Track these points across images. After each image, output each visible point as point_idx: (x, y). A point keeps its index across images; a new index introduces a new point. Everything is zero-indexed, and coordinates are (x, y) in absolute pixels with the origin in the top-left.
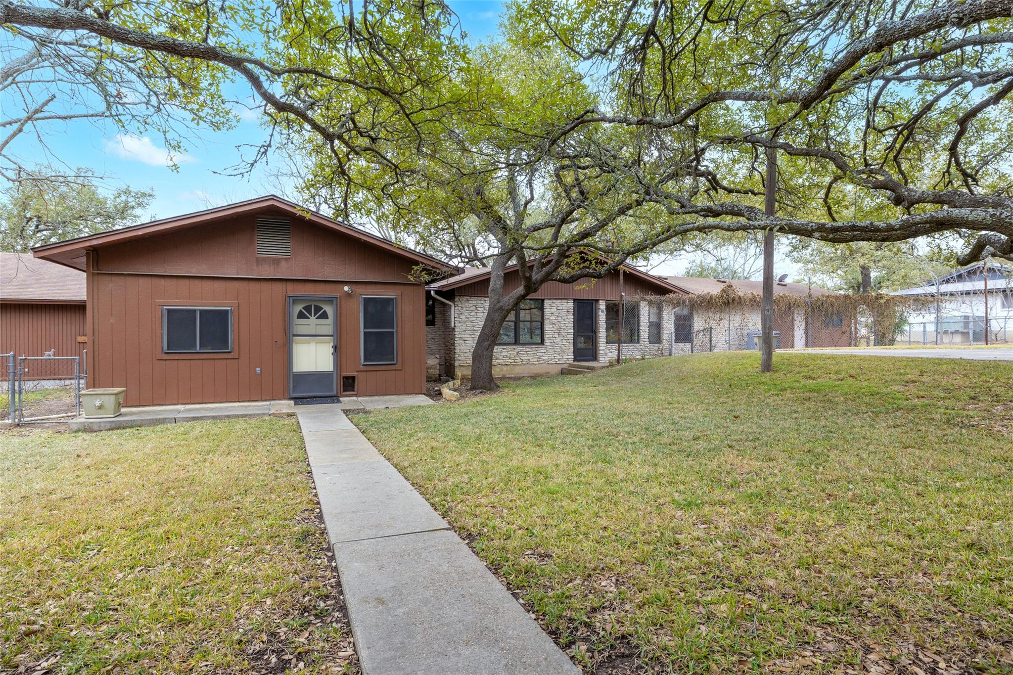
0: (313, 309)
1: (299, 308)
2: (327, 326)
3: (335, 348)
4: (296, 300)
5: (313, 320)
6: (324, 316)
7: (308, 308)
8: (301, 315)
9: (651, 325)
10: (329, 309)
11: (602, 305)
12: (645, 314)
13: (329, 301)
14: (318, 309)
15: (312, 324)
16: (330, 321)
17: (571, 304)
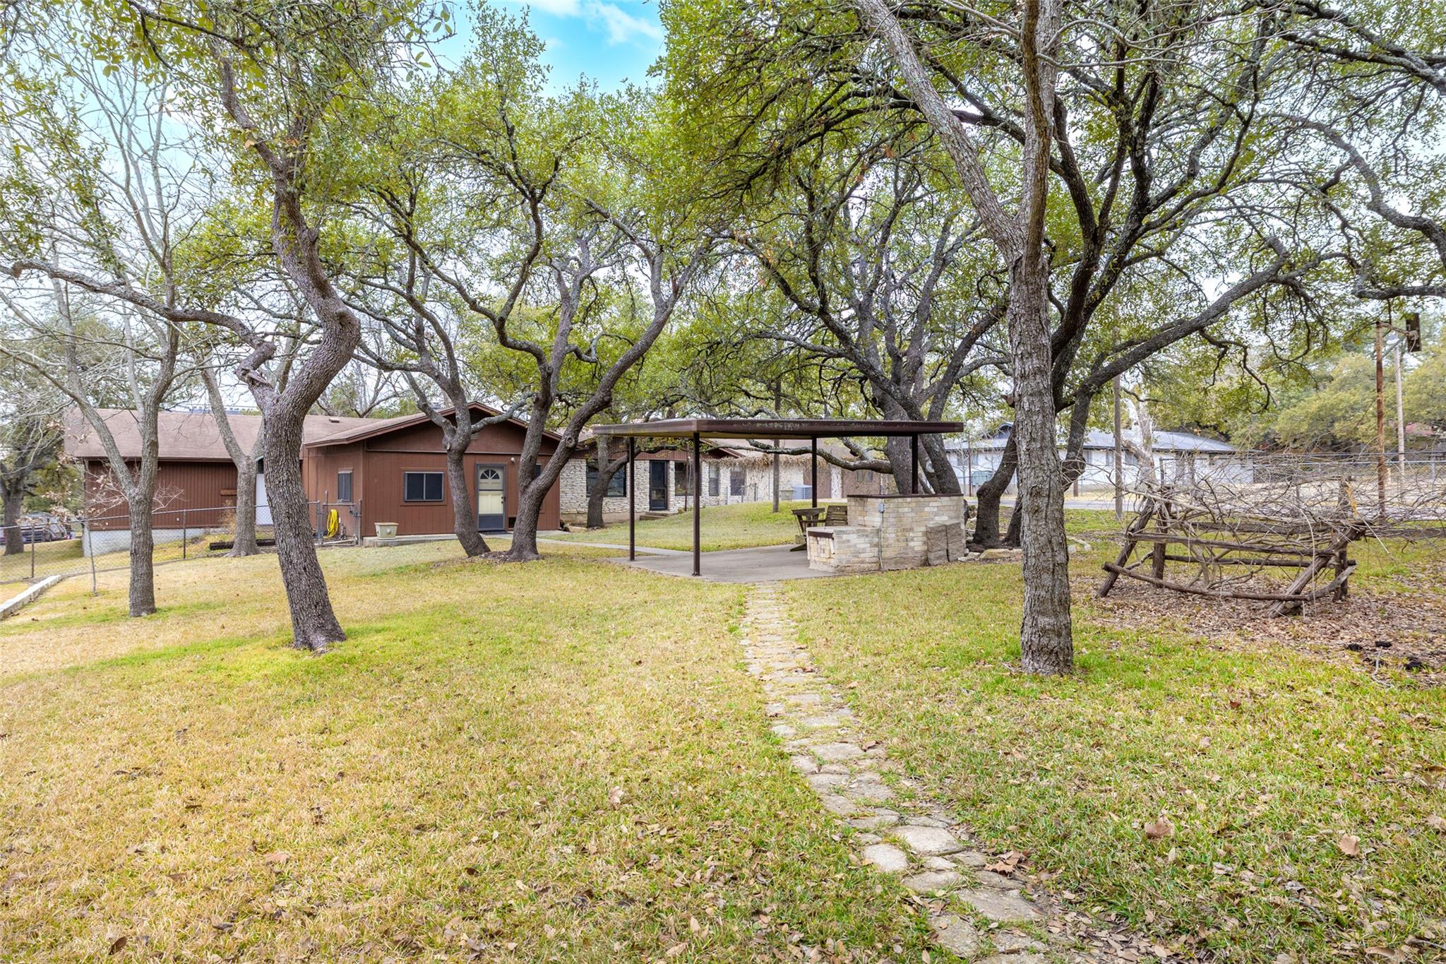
0: (490, 473)
1: (481, 472)
2: (498, 483)
3: (504, 498)
4: (482, 467)
5: (490, 480)
6: (497, 477)
7: (487, 472)
8: (483, 477)
9: (711, 480)
10: (500, 473)
11: (672, 465)
12: (706, 472)
13: (501, 467)
14: (493, 472)
15: (489, 482)
16: (500, 481)
17: (647, 464)
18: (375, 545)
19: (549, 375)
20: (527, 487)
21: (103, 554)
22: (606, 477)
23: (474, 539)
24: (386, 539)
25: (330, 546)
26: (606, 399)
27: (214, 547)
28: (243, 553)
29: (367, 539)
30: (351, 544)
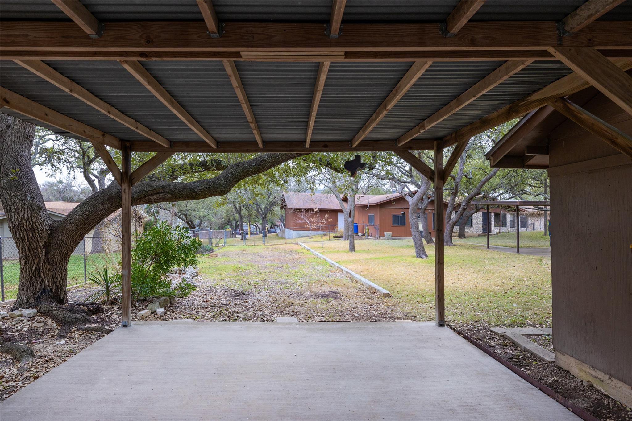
9: (511, 221)
11: (493, 214)
12: (509, 218)
17: (481, 213)
18: (384, 239)
19: (458, 184)
20: (449, 221)
21: (296, 238)
22: (466, 218)
23: (429, 238)
24: (388, 238)
25: (369, 239)
26: (479, 192)
27: (335, 237)
28: (346, 239)
29: (381, 237)
30: (376, 239)
